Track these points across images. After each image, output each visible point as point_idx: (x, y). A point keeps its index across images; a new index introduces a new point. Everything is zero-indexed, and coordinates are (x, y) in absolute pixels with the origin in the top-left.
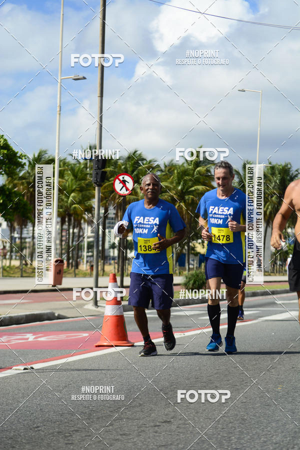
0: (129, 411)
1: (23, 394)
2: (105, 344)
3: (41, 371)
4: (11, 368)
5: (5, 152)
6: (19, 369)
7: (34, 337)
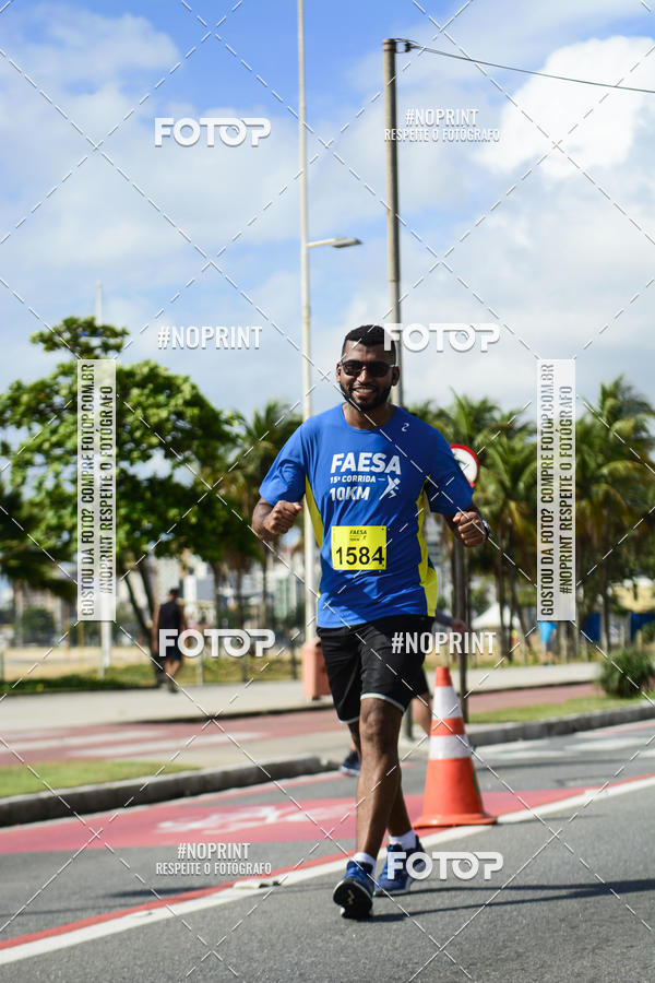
0: (494, 970)
1: (260, 941)
2: (434, 822)
3: (296, 889)
4: (231, 886)
5: (196, 411)
6: (247, 888)
7: (278, 813)
